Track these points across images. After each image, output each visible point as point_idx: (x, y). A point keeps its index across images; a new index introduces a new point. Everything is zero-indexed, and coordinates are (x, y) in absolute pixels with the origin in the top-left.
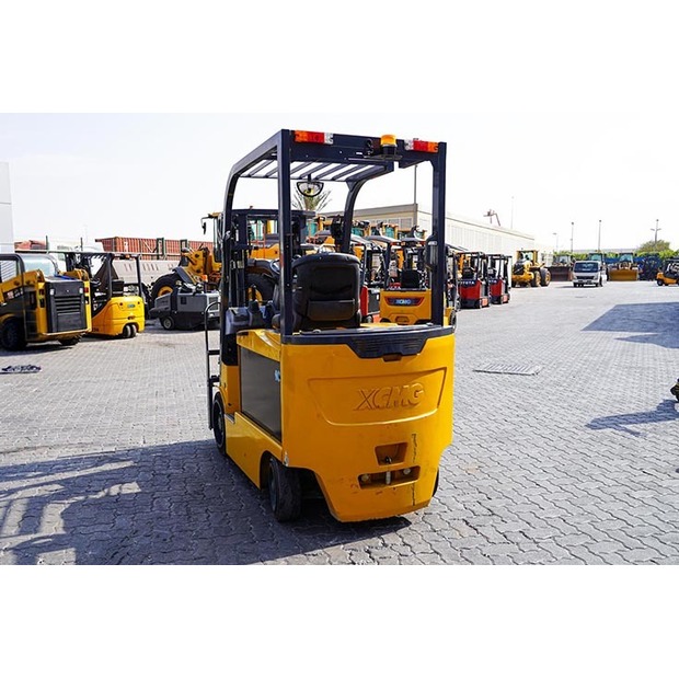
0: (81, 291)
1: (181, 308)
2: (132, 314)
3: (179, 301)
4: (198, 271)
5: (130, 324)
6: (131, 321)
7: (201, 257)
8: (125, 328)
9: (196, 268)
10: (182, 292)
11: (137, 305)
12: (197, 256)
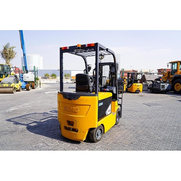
0: (123, 81)
1: (154, 87)
2: (138, 88)
3: (154, 85)
4: (166, 78)
5: (138, 90)
6: (138, 89)
7: (167, 74)
8: (136, 91)
9: (165, 77)
10: (155, 83)
11: (140, 86)
12: (166, 74)
